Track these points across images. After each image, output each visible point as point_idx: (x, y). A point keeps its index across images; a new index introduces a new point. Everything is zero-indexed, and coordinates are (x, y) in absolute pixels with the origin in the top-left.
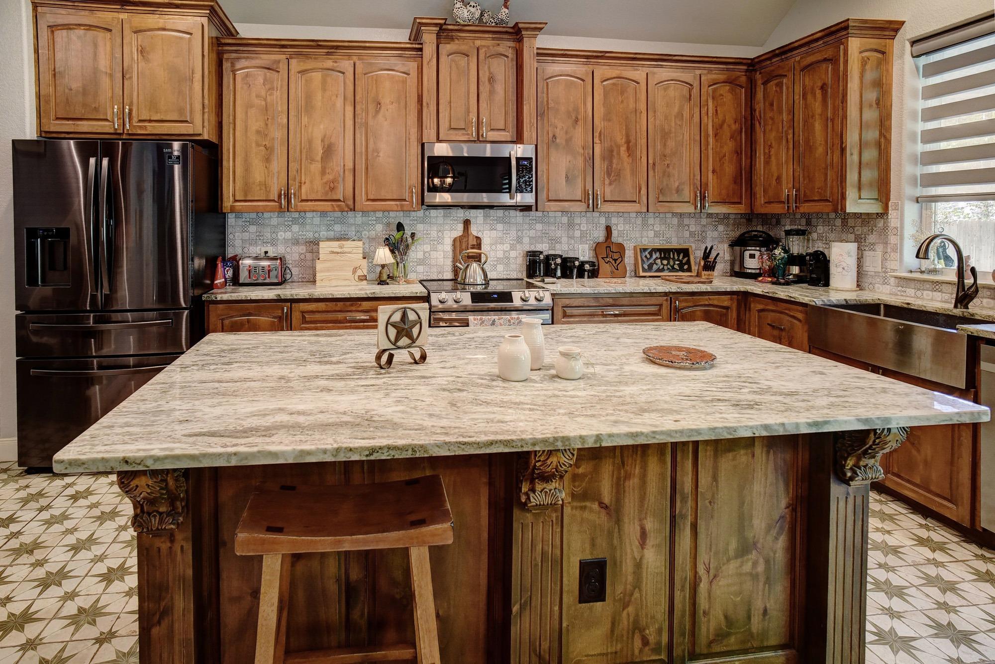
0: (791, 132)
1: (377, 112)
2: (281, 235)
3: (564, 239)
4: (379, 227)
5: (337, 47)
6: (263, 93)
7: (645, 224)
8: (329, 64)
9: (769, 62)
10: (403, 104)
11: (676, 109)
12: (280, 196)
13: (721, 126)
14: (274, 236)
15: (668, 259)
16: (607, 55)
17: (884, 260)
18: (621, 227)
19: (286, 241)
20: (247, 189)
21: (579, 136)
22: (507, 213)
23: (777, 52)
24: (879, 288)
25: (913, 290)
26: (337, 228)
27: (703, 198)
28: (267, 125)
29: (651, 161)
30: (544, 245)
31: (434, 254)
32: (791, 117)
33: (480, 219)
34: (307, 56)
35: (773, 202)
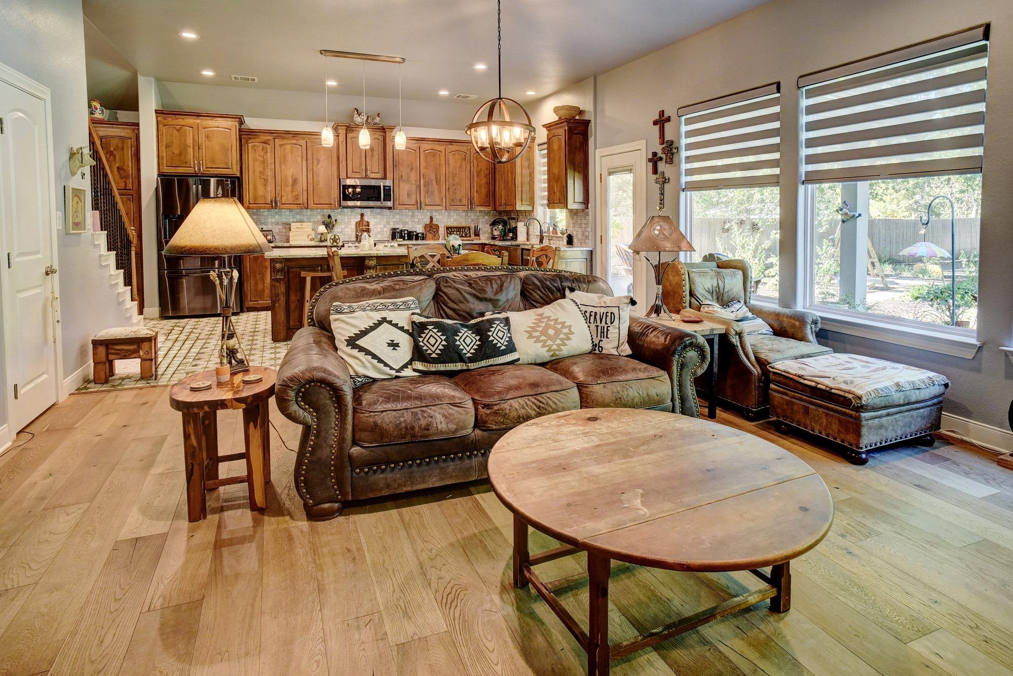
1: (318, 164)
2: (270, 220)
3: (410, 223)
4: (319, 217)
5: (298, 134)
6: (262, 154)
7: (449, 216)
8: (294, 141)
10: (330, 159)
11: (459, 164)
12: (272, 202)
13: (480, 171)
14: (266, 220)
15: (460, 231)
18: (437, 217)
19: (272, 223)
20: (255, 198)
21: (414, 176)
22: (382, 210)
26: (298, 217)
27: (471, 204)
28: (264, 169)
29: (447, 187)
30: (400, 225)
31: (346, 229)
33: (369, 213)
34: (283, 138)
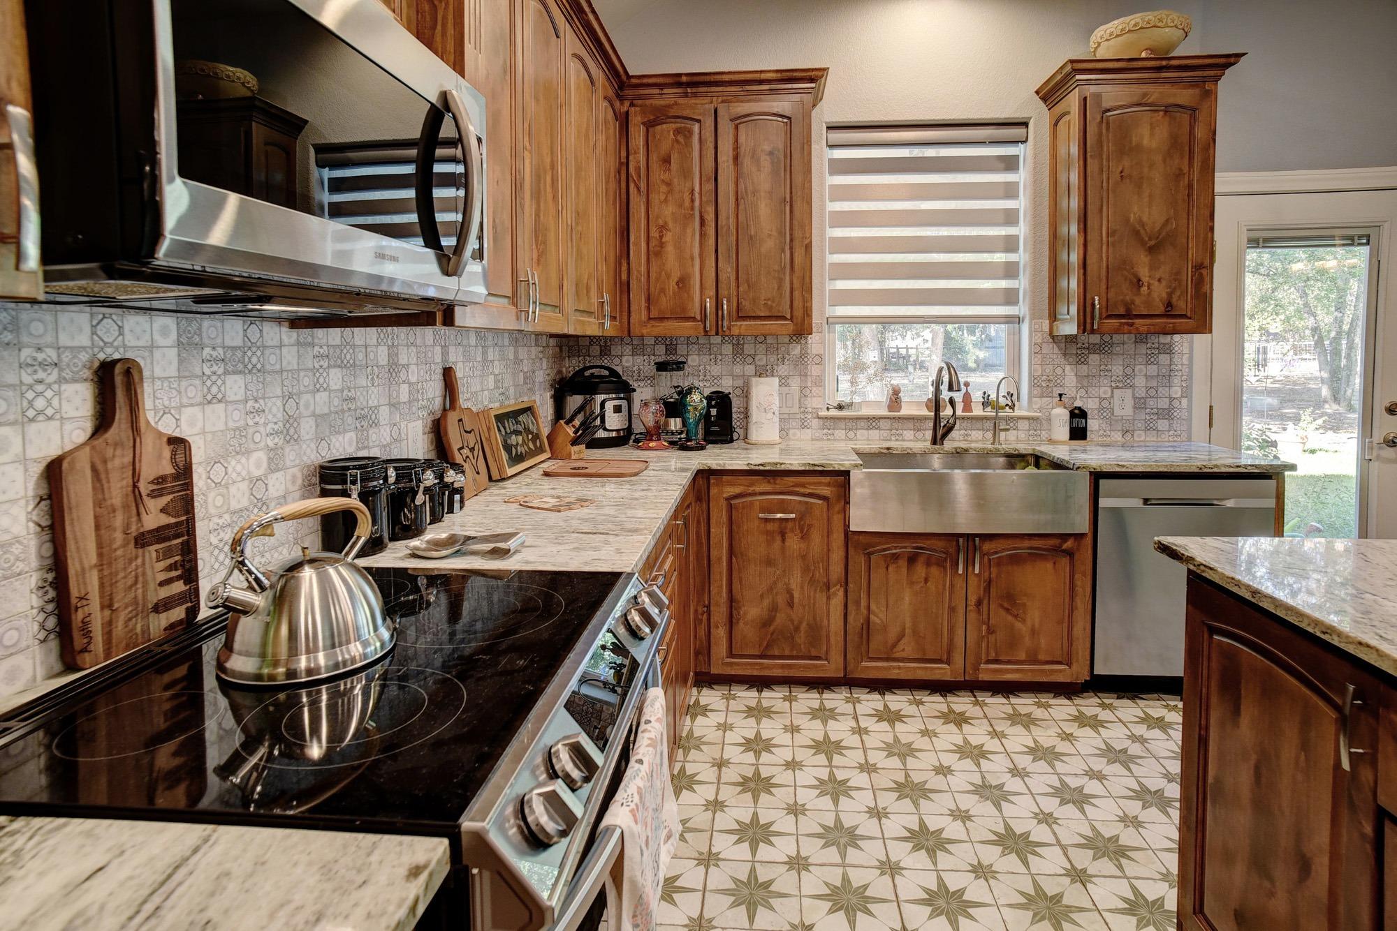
0: (710, 209)
9: (657, 91)
17: (803, 396)
22: (253, 331)
23: (684, 79)
24: (794, 435)
25: (843, 432)
32: (711, 186)
35: (668, 318)
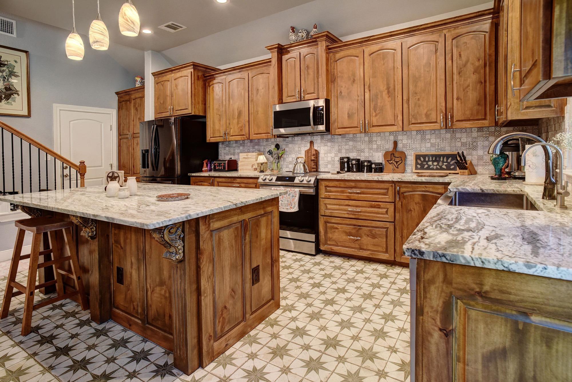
3: (366, 150)
4: (273, 146)
7: (423, 139)
11: (425, 61)
15: (438, 162)
16: (371, 38)
18: (405, 141)
21: (356, 90)
22: (333, 136)
30: (354, 153)
33: (320, 141)
